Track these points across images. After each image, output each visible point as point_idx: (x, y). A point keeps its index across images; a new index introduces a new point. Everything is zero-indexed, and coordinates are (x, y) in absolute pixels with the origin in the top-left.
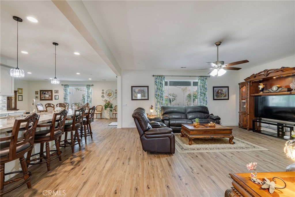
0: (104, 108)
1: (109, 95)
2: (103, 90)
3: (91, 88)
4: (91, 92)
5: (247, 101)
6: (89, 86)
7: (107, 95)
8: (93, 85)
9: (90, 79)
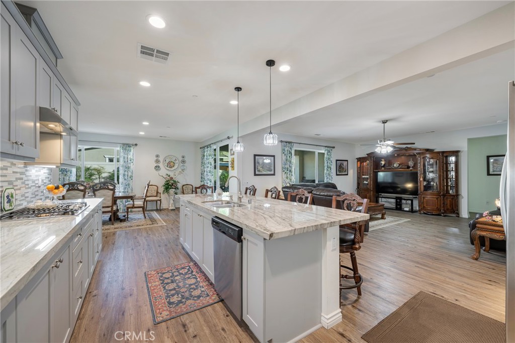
0: (161, 190)
1: (170, 165)
2: (157, 156)
3: (132, 151)
4: (132, 157)
5: (370, 177)
6: (129, 145)
7: (166, 164)
8: (136, 145)
9: (142, 133)
